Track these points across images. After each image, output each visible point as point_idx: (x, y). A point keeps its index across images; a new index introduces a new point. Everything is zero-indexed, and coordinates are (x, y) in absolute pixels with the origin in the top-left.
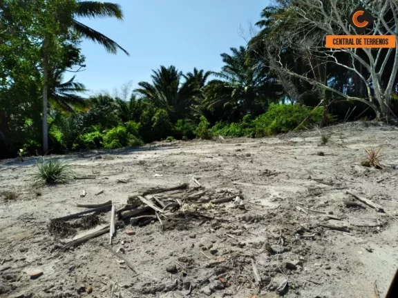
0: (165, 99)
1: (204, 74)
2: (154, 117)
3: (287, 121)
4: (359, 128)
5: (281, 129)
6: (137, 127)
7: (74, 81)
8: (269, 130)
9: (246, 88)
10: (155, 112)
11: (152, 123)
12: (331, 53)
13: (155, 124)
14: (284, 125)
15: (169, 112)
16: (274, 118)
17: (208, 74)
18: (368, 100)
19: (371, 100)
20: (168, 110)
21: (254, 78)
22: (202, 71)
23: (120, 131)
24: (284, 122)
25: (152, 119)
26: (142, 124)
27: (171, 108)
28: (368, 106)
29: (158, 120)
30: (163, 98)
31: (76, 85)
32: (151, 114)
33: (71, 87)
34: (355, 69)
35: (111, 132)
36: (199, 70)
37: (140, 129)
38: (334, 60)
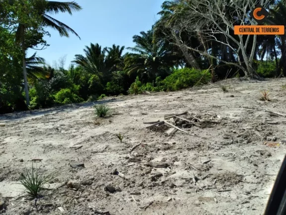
0: (95, 67)
1: (120, 49)
2: (90, 81)
3: (186, 80)
4: (237, 82)
5: (183, 85)
6: (78, 88)
7: (36, 56)
8: (175, 86)
9: (154, 58)
10: (90, 77)
11: (89, 85)
12: (212, 34)
13: (91, 85)
14: (184, 82)
15: (99, 76)
16: (177, 78)
17: (123, 48)
18: (239, 64)
19: (240, 64)
20: (98, 75)
21: (158, 51)
22: (118, 47)
23: (67, 92)
24: (185, 80)
25: (88, 82)
26: (81, 86)
27: (101, 74)
28: (239, 68)
29: (93, 83)
30: (94, 67)
31: (38, 59)
32: (87, 79)
33: (35, 61)
34: (228, 45)
35: (59, 93)
36: (116, 46)
37: (80, 90)
38: (214, 38)
